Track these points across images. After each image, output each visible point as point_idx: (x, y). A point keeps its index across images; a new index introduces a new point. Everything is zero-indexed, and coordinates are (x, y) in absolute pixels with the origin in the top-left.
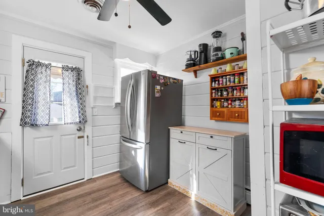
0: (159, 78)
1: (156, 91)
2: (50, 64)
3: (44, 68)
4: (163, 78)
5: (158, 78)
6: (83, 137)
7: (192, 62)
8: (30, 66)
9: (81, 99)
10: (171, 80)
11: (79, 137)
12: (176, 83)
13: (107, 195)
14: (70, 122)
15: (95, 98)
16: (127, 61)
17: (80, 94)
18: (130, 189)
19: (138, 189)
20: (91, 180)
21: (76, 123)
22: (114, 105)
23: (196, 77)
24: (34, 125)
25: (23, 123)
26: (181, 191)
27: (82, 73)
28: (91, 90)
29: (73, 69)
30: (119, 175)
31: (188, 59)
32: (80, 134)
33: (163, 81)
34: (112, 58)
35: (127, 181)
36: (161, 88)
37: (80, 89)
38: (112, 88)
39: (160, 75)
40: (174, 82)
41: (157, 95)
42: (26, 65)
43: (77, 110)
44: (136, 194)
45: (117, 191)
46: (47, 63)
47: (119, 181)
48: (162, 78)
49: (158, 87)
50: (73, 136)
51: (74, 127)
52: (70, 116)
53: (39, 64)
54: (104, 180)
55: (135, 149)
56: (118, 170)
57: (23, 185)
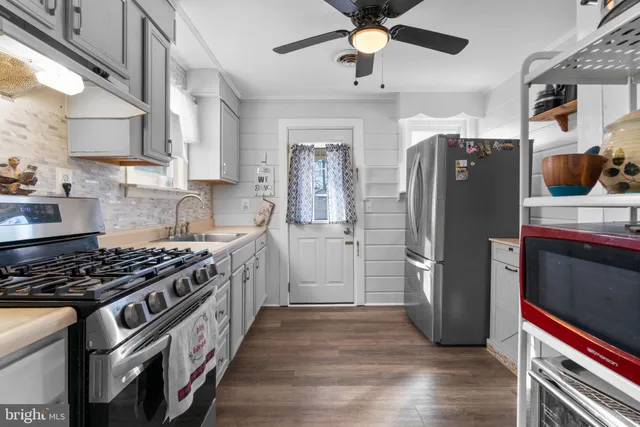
0: (465, 145)
1: (457, 169)
2: (313, 146)
3: (307, 152)
4: (475, 144)
5: (462, 146)
6: (352, 243)
7: (550, 98)
8: (294, 151)
9: (348, 189)
10: (496, 144)
11: (347, 243)
12: (511, 149)
13: (377, 331)
14: (335, 220)
15: (369, 186)
16: (422, 118)
17: (347, 181)
18: (411, 333)
19: (425, 337)
20: (361, 307)
21: (342, 223)
22: (398, 196)
23: (565, 129)
24: (298, 223)
25: (289, 221)
26: (507, 365)
27: (350, 151)
28: (363, 175)
29: (338, 148)
30: (404, 311)
31: (541, 93)
32: (349, 238)
33: (474, 149)
34: (395, 118)
35: (412, 323)
36: (469, 163)
37: (347, 174)
38: (396, 169)
39: (466, 140)
40: (504, 148)
41: (460, 177)
42: (291, 150)
43: (343, 204)
44: (419, 342)
45: (392, 330)
46: (310, 144)
47: (400, 319)
48: (472, 144)
49: (463, 163)
50: (340, 241)
51: (341, 229)
52: (335, 213)
53: (303, 148)
54: (379, 312)
55: (422, 270)
56: (403, 304)
57: (289, 290)
